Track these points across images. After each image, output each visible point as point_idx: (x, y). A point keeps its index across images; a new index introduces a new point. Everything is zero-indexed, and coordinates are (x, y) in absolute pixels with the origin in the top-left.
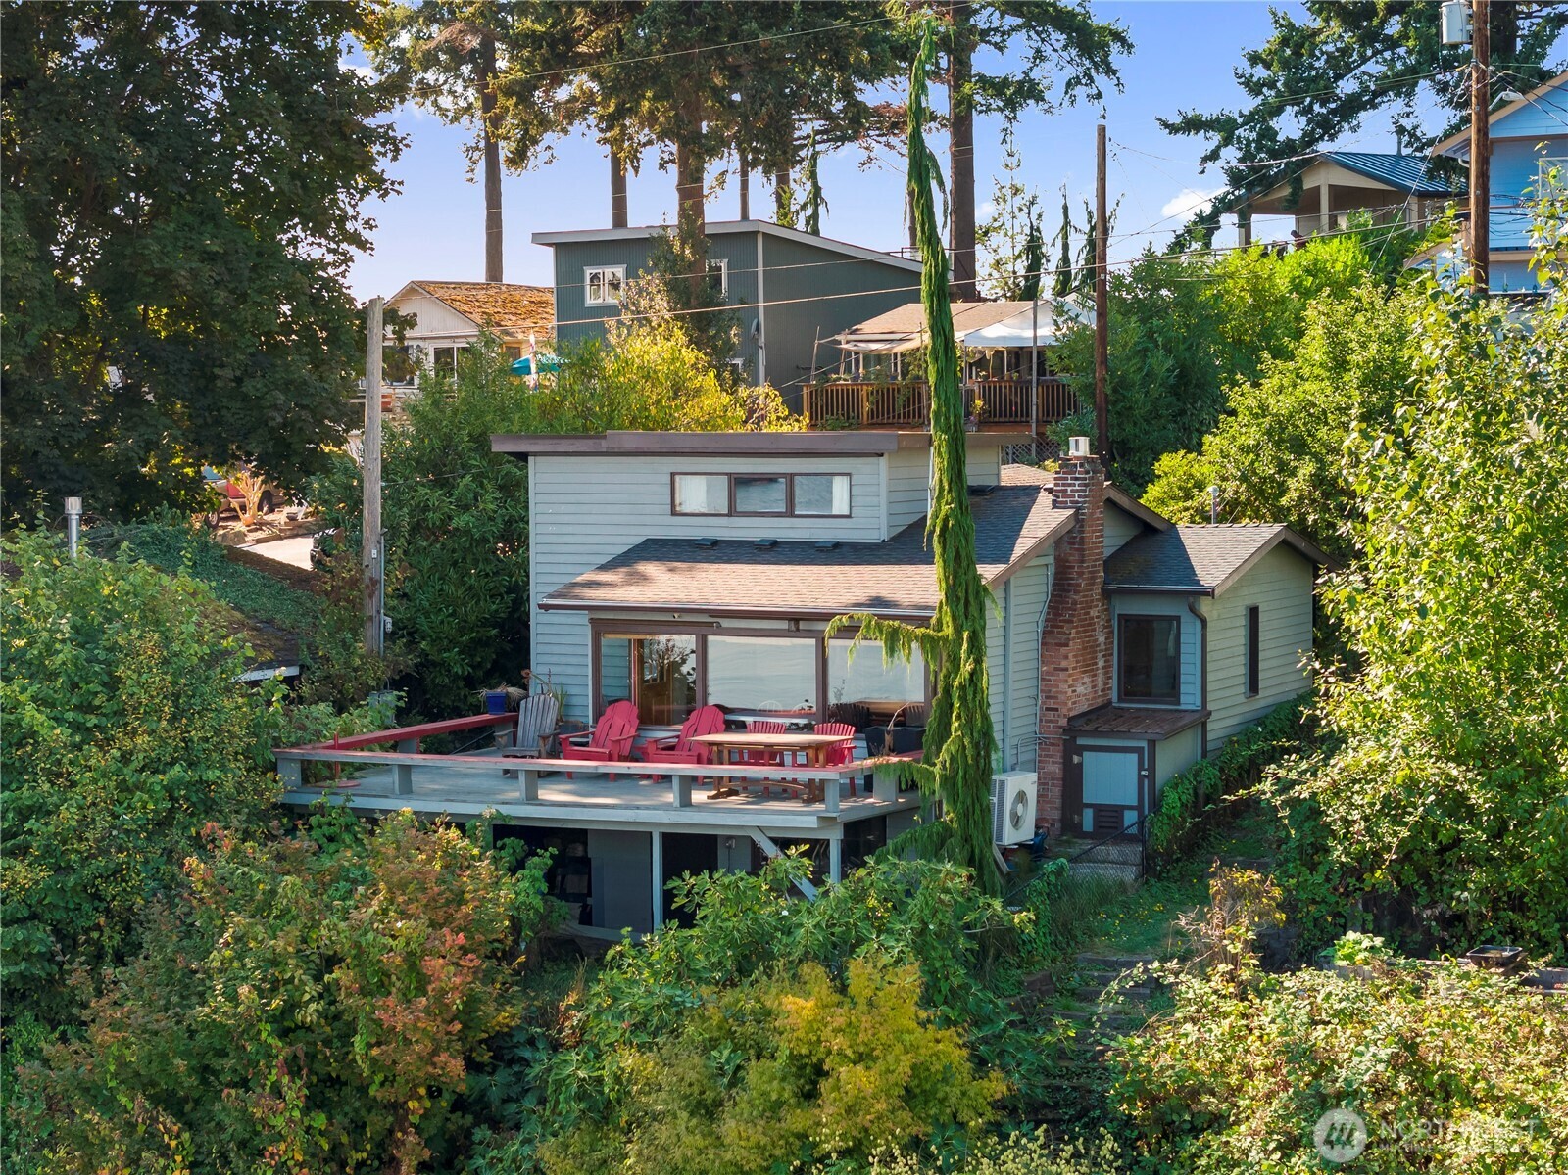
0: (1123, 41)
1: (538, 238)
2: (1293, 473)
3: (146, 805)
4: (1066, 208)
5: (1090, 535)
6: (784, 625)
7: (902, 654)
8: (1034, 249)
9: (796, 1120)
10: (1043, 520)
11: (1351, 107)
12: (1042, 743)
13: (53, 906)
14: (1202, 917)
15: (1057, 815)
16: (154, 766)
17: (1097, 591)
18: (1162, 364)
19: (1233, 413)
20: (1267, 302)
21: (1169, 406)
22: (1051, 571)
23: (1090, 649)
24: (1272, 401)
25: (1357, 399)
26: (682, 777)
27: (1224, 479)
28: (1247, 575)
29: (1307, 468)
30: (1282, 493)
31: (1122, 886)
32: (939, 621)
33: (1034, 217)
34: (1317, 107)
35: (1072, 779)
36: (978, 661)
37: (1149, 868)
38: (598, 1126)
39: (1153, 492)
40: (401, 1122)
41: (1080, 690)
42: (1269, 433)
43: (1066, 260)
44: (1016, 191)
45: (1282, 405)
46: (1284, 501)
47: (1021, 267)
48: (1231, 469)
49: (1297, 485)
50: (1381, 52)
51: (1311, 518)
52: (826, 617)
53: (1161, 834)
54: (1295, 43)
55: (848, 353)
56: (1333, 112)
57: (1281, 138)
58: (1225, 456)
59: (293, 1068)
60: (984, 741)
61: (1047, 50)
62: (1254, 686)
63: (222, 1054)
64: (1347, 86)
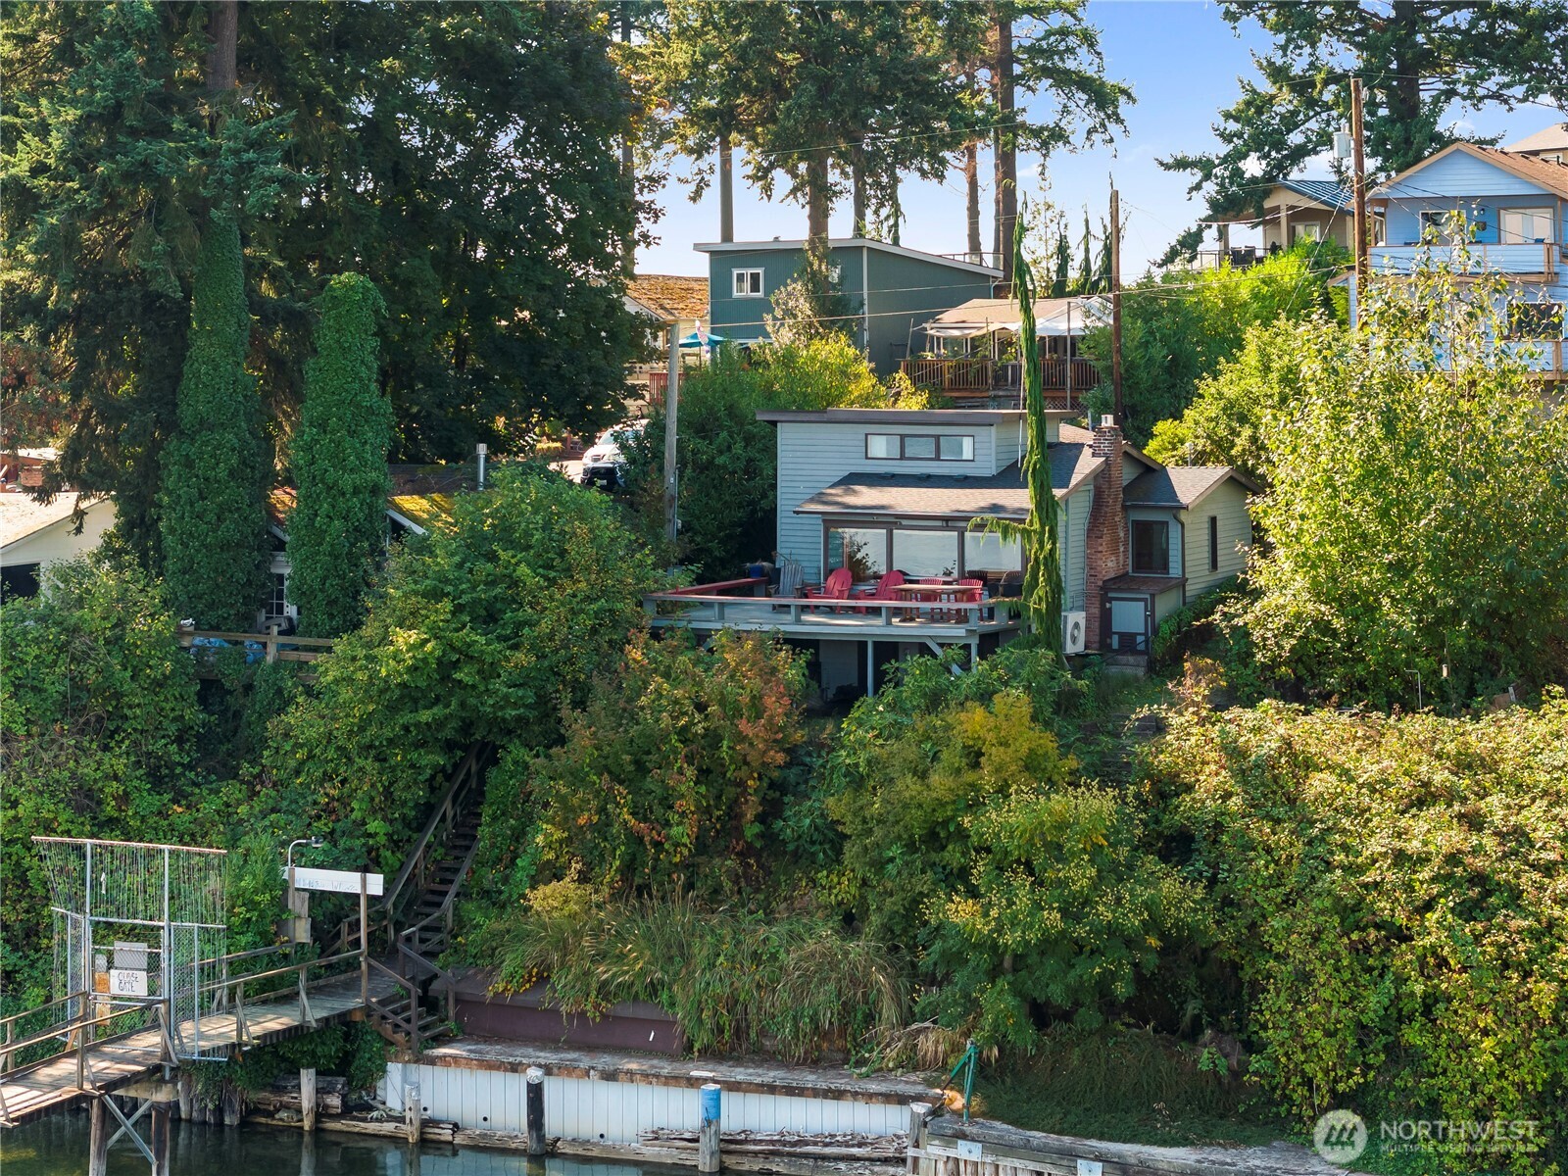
0: (1129, 96)
1: (698, 247)
2: (1239, 435)
3: (586, 621)
4: (1087, 221)
5: (1115, 473)
6: (939, 523)
7: (1010, 540)
8: (1062, 250)
9: (970, 777)
10: (1087, 464)
11: (1299, 153)
12: (1088, 596)
13: (534, 678)
14: (1180, 683)
15: (1097, 639)
16: (588, 599)
17: (1118, 507)
18: (1159, 352)
19: (1201, 396)
20: (1235, 306)
21: (1165, 381)
22: (1092, 494)
23: (1115, 541)
24: (1225, 390)
25: (1277, 390)
26: (888, 608)
27: (1197, 437)
28: (1209, 497)
29: (1247, 432)
30: (1232, 448)
31: (1137, 679)
32: (1031, 521)
33: (1062, 227)
34: (1273, 154)
35: (1106, 617)
36: (1054, 543)
37: (1151, 668)
38: (856, 790)
39: (1153, 445)
40: (744, 793)
41: (1110, 564)
42: (1224, 409)
43: (1087, 260)
44: (1049, 207)
45: (1231, 392)
46: (1233, 452)
47: (1053, 265)
48: (1200, 431)
49: (1241, 442)
50: (1319, 113)
51: (1250, 463)
52: (968, 519)
53: (1159, 649)
54: (1258, 104)
55: (932, 337)
56: (1284, 157)
57: (1247, 175)
58: (1197, 423)
59: (689, 759)
60: (1056, 588)
61: (1072, 105)
62: (1214, 565)
63: (649, 753)
64: (1295, 138)
